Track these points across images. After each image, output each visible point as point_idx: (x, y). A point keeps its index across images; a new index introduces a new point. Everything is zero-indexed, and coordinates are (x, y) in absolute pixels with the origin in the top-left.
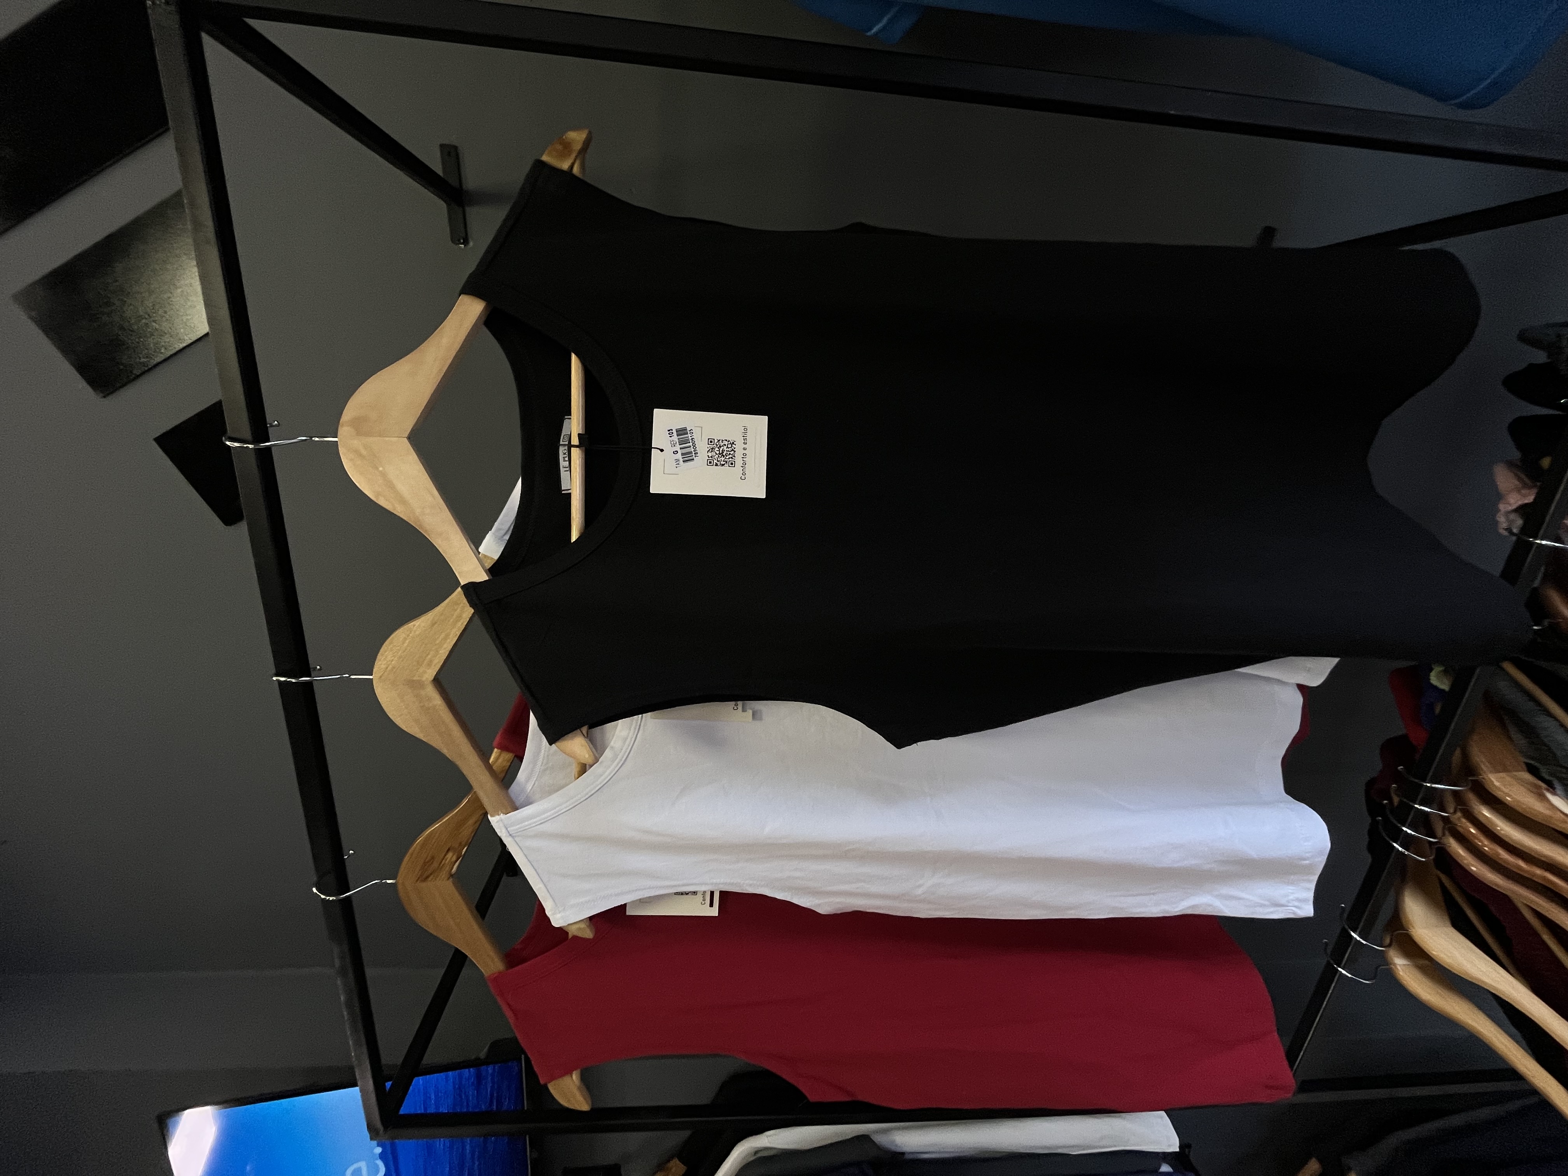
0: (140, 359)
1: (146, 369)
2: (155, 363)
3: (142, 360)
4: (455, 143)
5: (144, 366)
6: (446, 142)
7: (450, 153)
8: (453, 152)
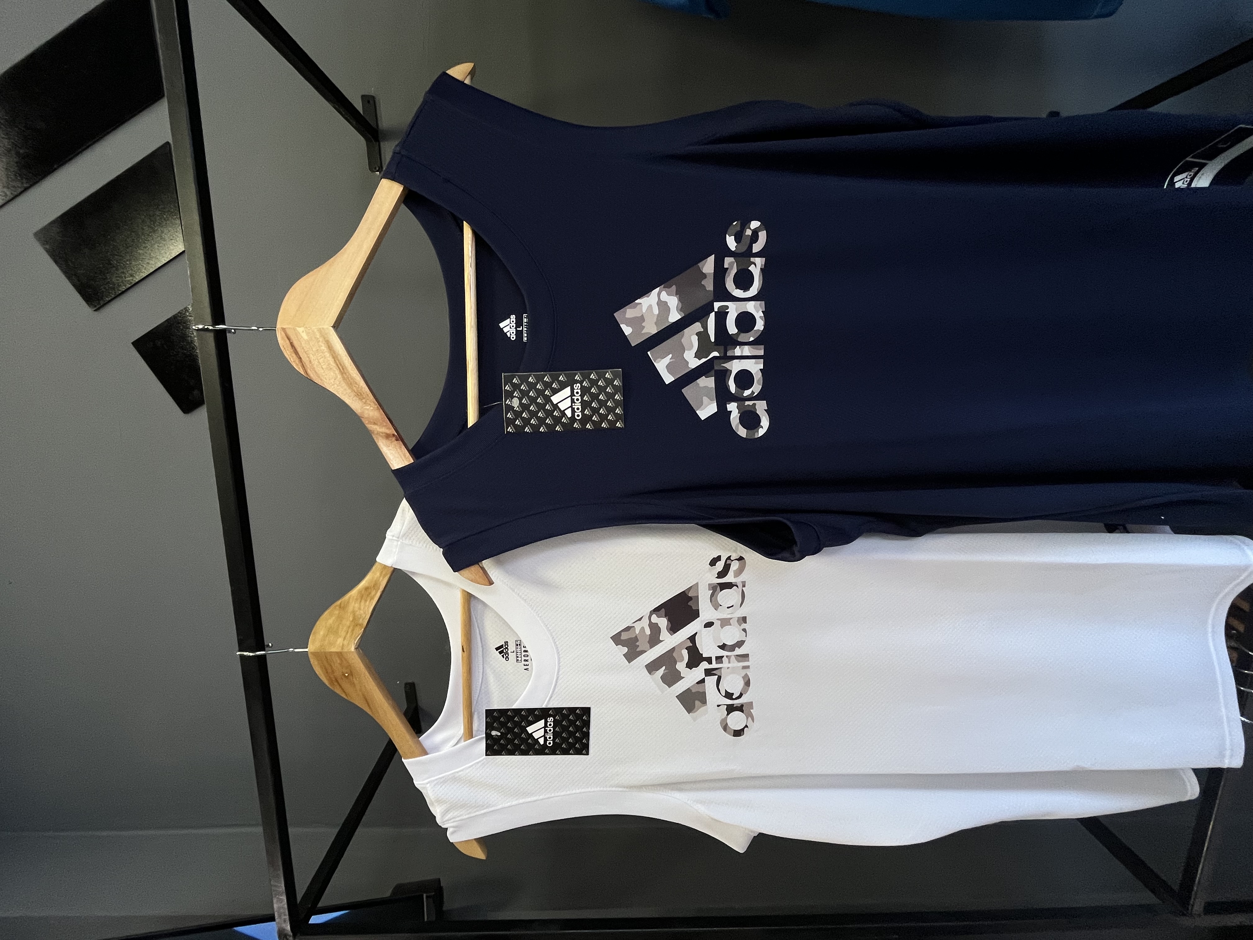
0: (125, 278)
1: (129, 286)
2: (137, 281)
3: (127, 279)
4: (372, 93)
5: (128, 283)
6: (367, 94)
7: (369, 100)
8: (371, 100)
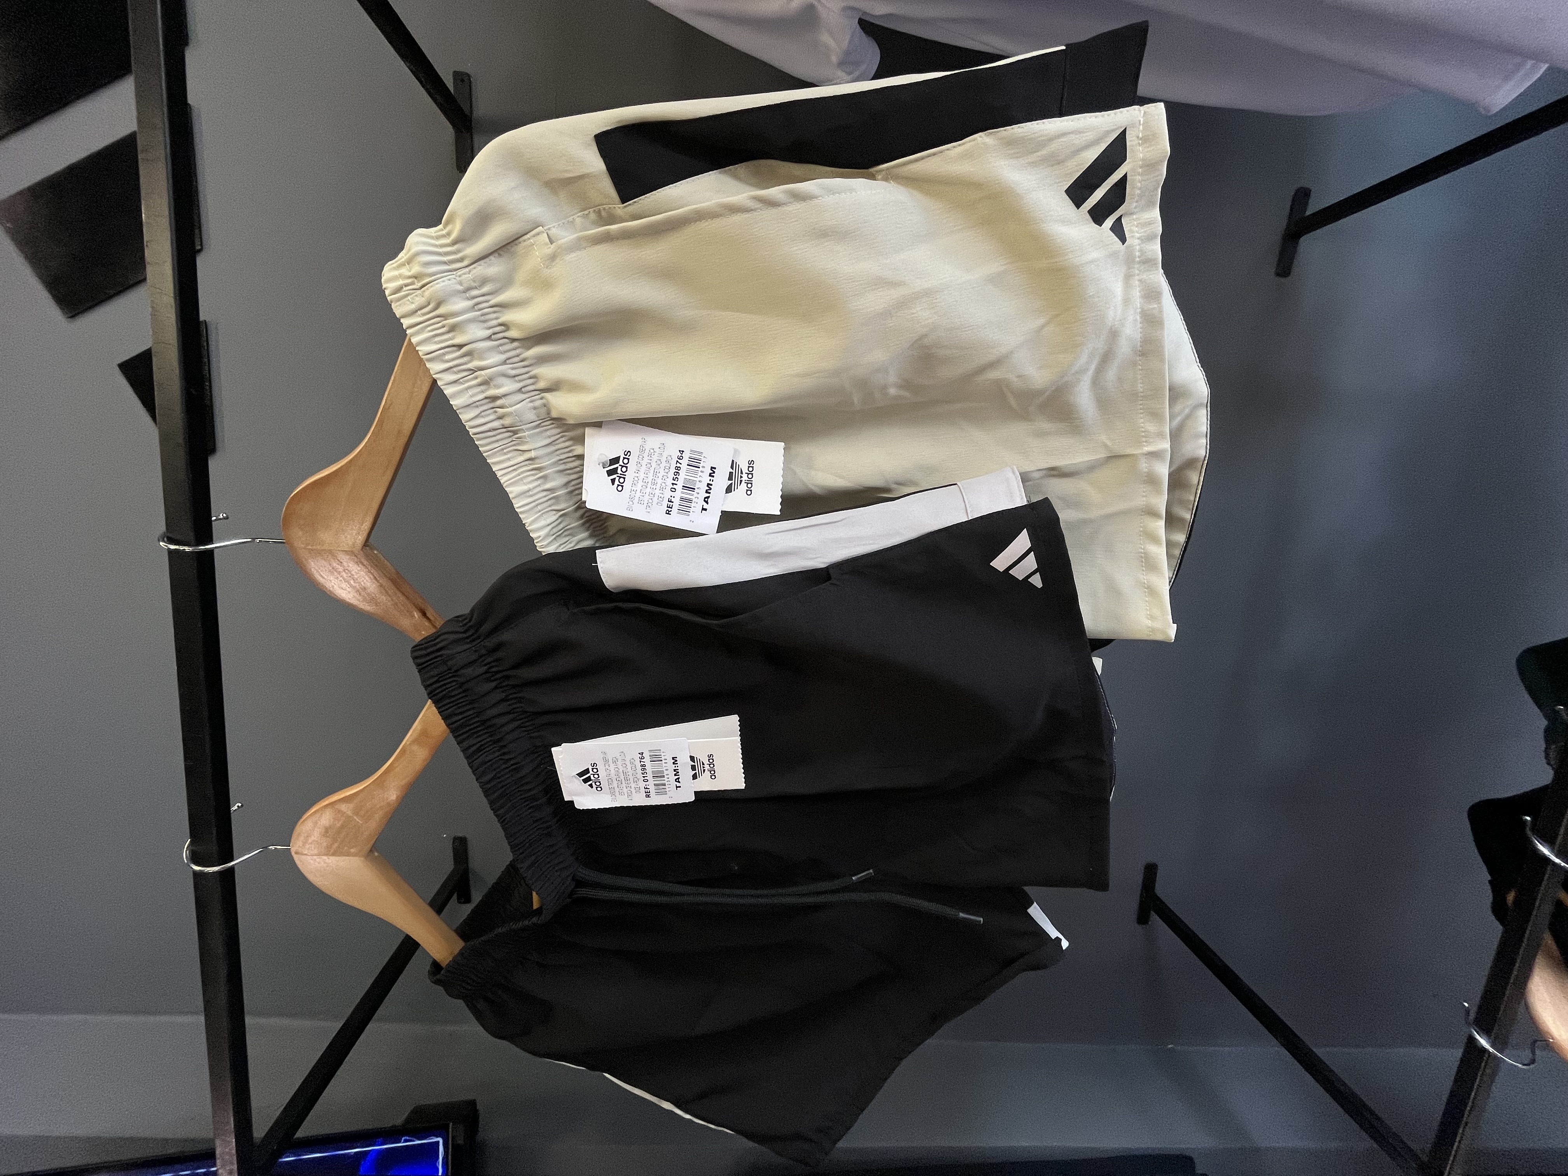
4: (469, 73)
6: (461, 69)
7: (463, 79)
8: (466, 79)
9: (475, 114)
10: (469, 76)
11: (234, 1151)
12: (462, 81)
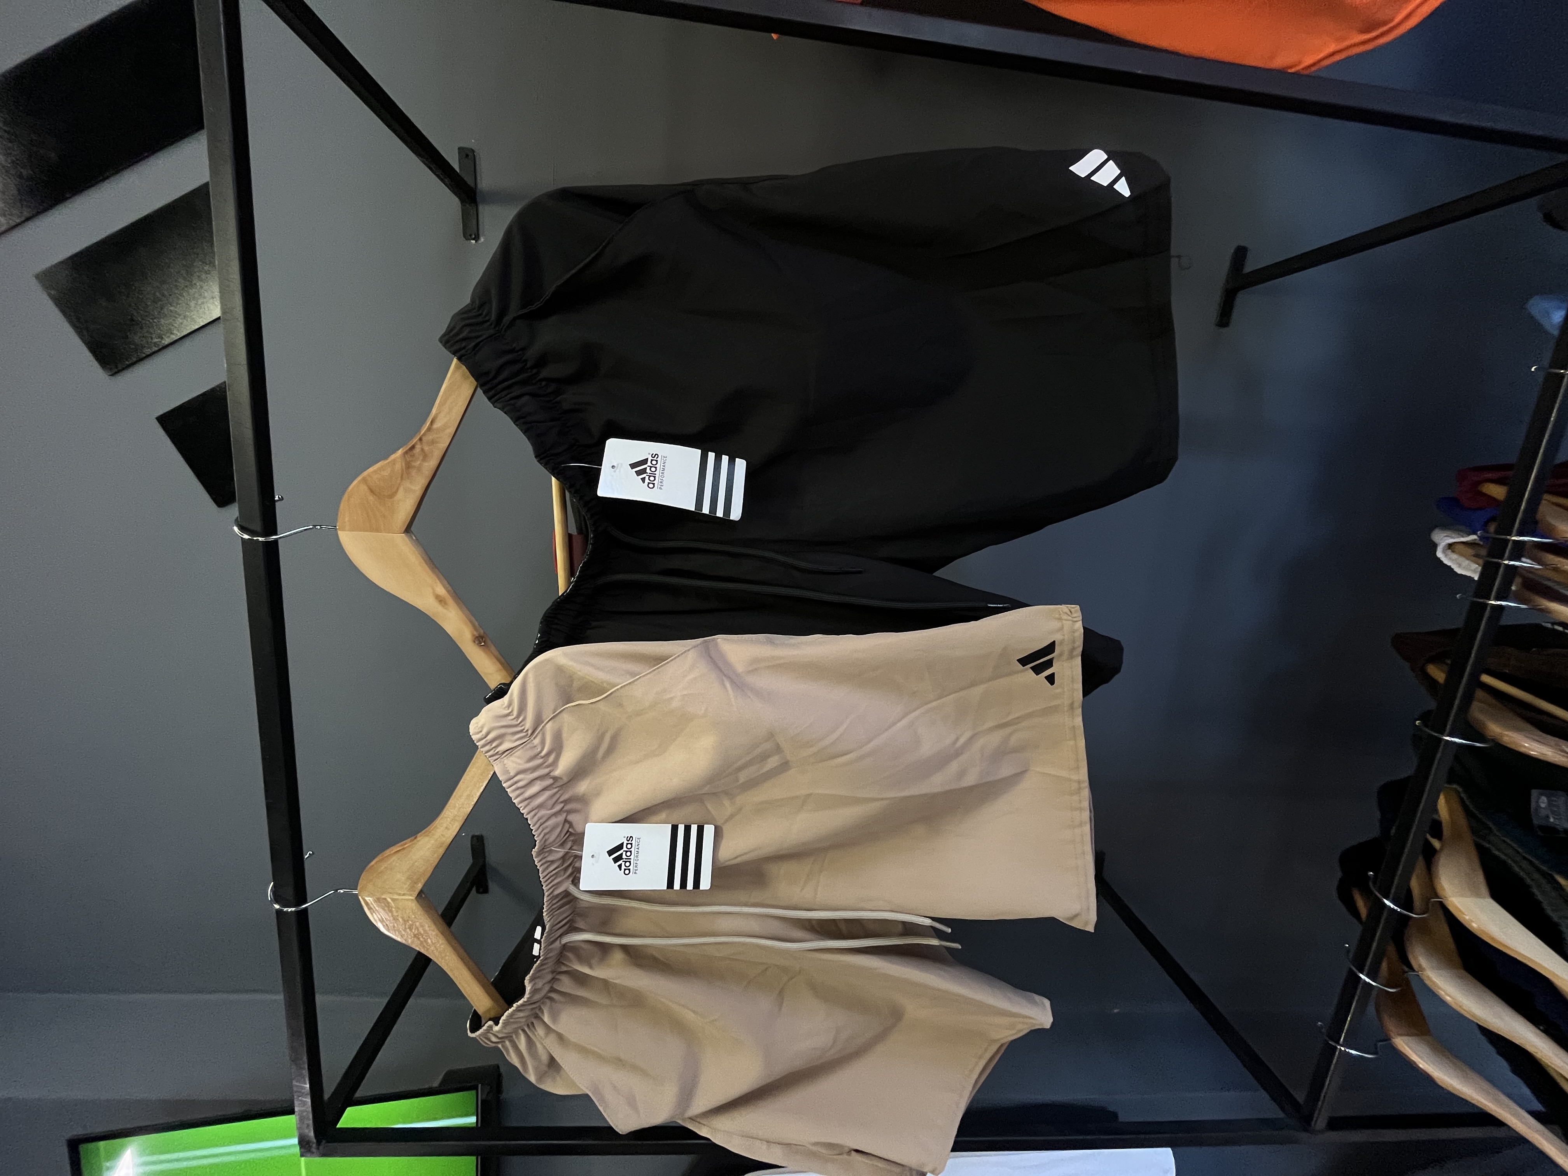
0: (151, 339)
1: (156, 349)
2: (166, 343)
3: (154, 340)
4: (472, 146)
5: (154, 346)
6: (465, 147)
8: (471, 154)
9: (479, 186)
10: (473, 151)
11: (310, 1109)
12: (467, 156)
